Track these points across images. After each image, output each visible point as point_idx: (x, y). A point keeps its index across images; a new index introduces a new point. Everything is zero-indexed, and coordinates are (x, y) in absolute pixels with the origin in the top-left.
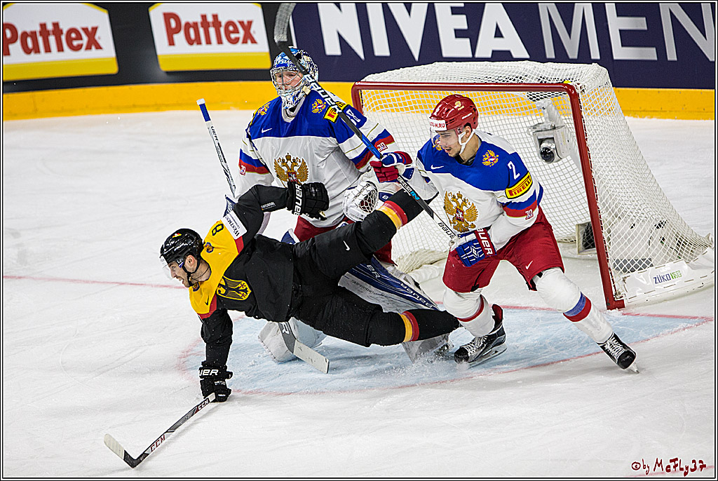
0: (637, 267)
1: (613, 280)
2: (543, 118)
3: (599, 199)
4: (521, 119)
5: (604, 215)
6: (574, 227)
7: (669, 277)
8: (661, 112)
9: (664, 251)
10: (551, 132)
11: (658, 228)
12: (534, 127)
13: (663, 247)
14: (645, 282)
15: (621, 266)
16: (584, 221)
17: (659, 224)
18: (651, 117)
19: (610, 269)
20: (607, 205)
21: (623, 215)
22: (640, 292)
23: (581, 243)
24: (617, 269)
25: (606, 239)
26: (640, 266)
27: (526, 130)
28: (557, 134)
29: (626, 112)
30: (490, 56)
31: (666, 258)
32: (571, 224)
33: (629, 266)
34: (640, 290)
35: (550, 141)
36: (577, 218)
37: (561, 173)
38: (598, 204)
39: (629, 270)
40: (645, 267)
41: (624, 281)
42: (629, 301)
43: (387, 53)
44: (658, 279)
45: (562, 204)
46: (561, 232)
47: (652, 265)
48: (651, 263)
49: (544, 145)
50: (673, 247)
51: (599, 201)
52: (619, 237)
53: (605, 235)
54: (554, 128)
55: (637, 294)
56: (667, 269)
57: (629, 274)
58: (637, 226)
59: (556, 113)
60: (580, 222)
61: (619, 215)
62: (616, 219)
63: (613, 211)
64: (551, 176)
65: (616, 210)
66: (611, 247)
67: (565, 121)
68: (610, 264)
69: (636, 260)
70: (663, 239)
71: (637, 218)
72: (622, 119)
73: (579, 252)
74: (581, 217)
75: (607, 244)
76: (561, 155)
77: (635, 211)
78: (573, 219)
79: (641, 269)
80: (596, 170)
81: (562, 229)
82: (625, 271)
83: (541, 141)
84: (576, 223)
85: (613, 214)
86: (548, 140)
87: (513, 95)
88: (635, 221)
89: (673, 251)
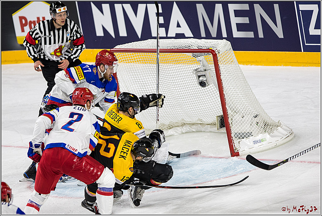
0: (245, 136)
1: (234, 142)
2: (200, 66)
3: (227, 104)
4: (190, 66)
5: (229, 112)
6: (215, 118)
7: (260, 141)
8: (256, 63)
9: (258, 128)
10: (204, 72)
11: (255, 117)
12: (196, 70)
13: (258, 127)
14: (249, 144)
15: (238, 136)
16: (220, 115)
17: (256, 116)
18: (252, 65)
19: (232, 137)
20: (231, 107)
21: (238, 112)
22: (246, 148)
23: (219, 125)
24: (236, 137)
25: (230, 123)
26: (247, 136)
27: (192, 71)
28: (207, 73)
29: (240, 62)
30: (174, 36)
31: (259, 132)
32: (214, 116)
33: (241, 136)
34: (247, 147)
35: (204, 76)
36: (217, 113)
37: (209, 92)
38: (226, 106)
39: (241, 138)
40: (249, 136)
41: (239, 143)
42: (242, 152)
43: (126, 35)
44: (255, 142)
45: (210, 106)
46: (209, 120)
47: (252, 136)
48: (252, 134)
49: (201, 78)
50: (262, 127)
51: (227, 105)
52: (237, 122)
53: (230, 121)
54: (205, 70)
55: (245, 149)
56: (260, 137)
57: (241, 140)
58: (245, 116)
59: (206, 63)
60: (218, 115)
61: (237, 112)
62: (235, 113)
63: (234, 110)
64: (205, 93)
65: (235, 109)
66: (233, 127)
67: (210, 67)
68: (232, 135)
69: (245, 133)
70: (258, 123)
71: (245, 113)
72: (238, 66)
73: (218, 129)
74: (219, 113)
75: (231, 125)
76: (209, 83)
77: (244, 110)
78: (215, 114)
79: (247, 137)
80: (225, 90)
81: (210, 118)
82: (239, 138)
83: (199, 77)
84: (216, 116)
85: (234, 111)
86: (202, 76)
87: (186, 55)
88: (244, 114)
89: (262, 129)
